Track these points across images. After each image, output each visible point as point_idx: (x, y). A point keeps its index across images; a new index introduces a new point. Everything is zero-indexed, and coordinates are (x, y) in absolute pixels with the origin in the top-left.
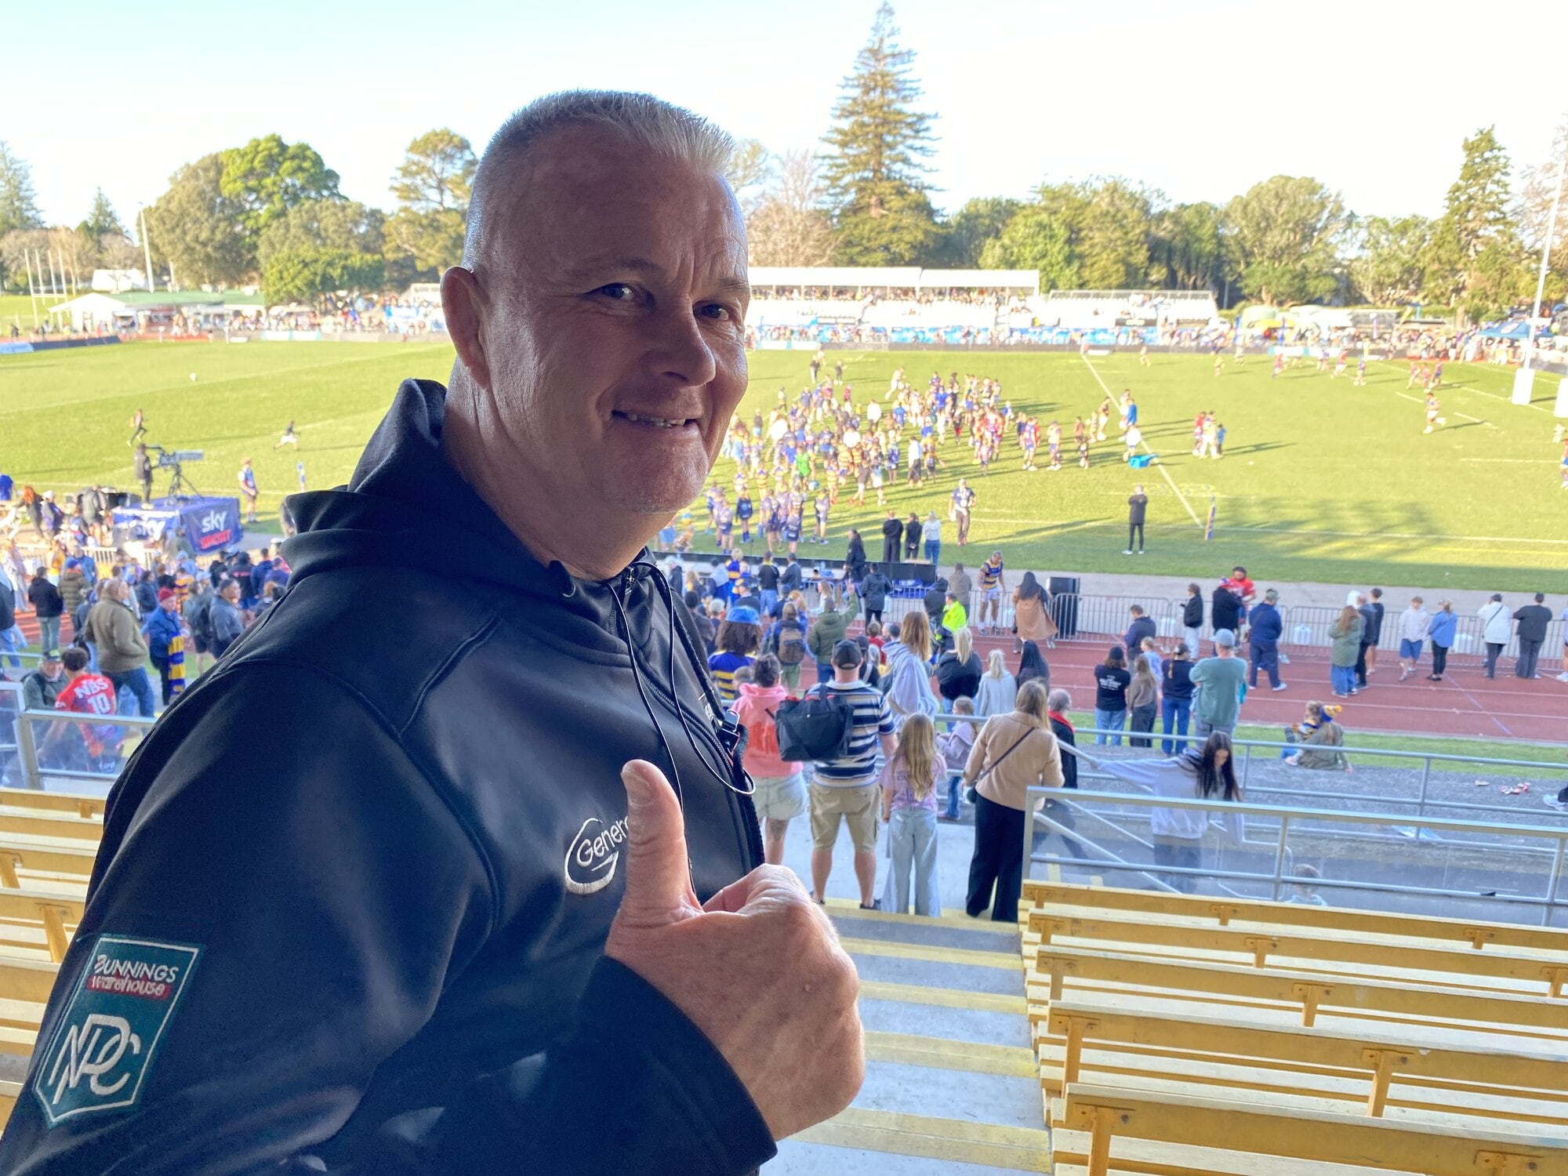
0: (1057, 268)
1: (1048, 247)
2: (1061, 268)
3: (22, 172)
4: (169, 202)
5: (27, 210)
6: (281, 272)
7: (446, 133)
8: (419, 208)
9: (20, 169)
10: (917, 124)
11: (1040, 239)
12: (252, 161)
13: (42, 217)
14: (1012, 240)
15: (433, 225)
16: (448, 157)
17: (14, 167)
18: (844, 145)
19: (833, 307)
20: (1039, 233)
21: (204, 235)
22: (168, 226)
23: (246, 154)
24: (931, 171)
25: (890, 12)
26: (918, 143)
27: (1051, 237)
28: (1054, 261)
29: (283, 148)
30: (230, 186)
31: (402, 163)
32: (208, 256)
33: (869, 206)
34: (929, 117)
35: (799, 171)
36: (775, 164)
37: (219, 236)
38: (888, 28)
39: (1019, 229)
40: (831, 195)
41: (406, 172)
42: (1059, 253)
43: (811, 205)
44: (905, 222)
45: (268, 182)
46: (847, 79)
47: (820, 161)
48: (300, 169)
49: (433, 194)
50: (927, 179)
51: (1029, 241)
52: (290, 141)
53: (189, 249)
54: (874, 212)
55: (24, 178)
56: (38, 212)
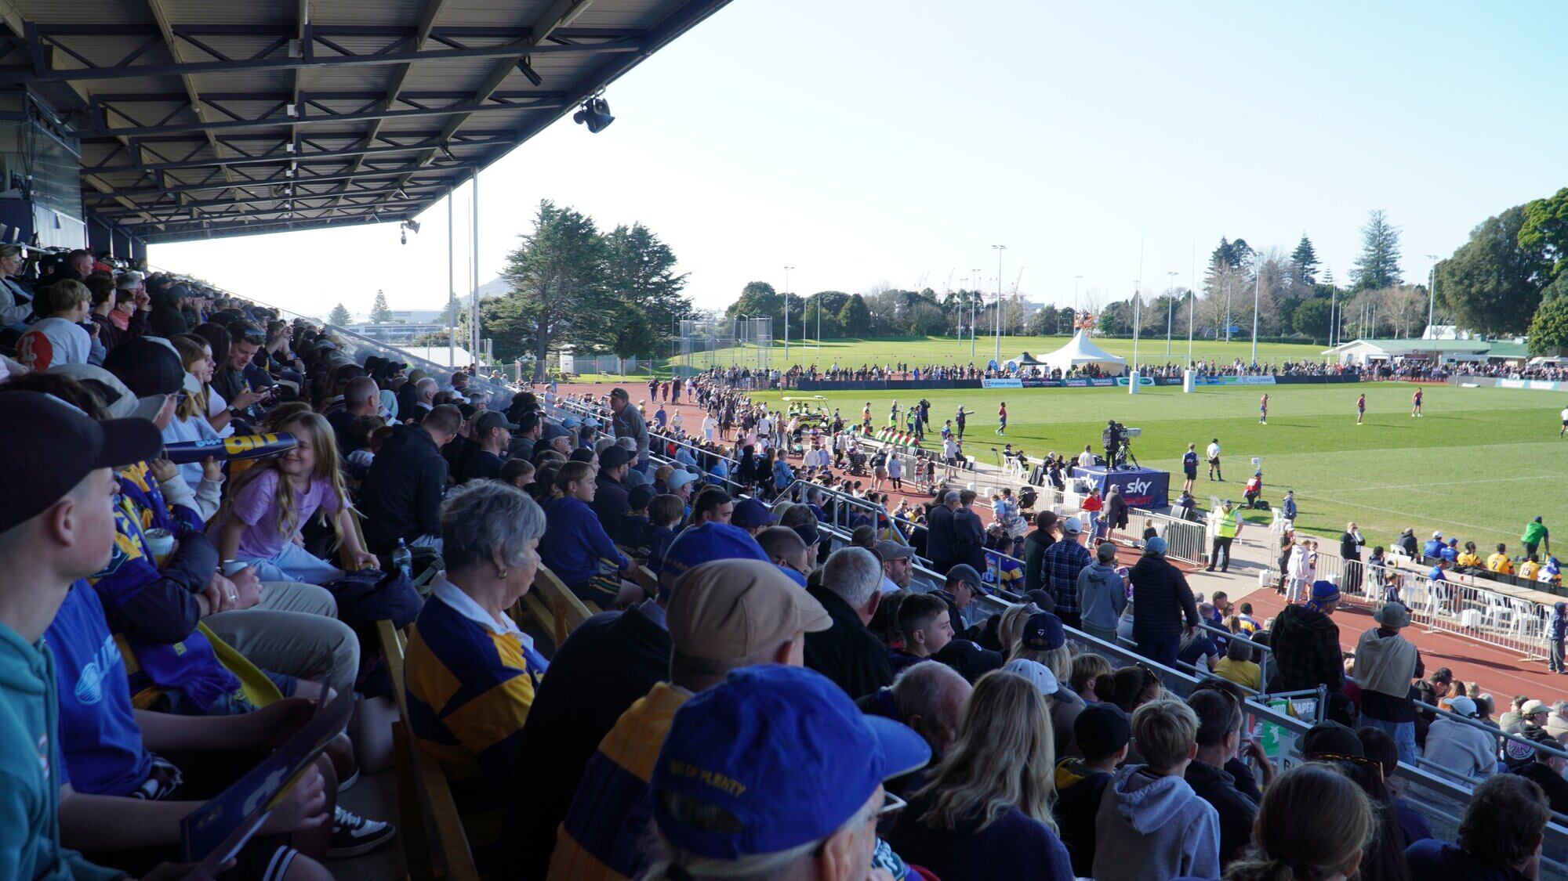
3: (1392, 237)
4: (1464, 255)
5: (1390, 271)
6: (1546, 322)
9: (1390, 235)
12: (1556, 210)
13: (1402, 277)
17: (1385, 233)
21: (1490, 287)
22: (1456, 279)
23: (1550, 204)
30: (1526, 238)
55: (1393, 243)
56: (1399, 272)
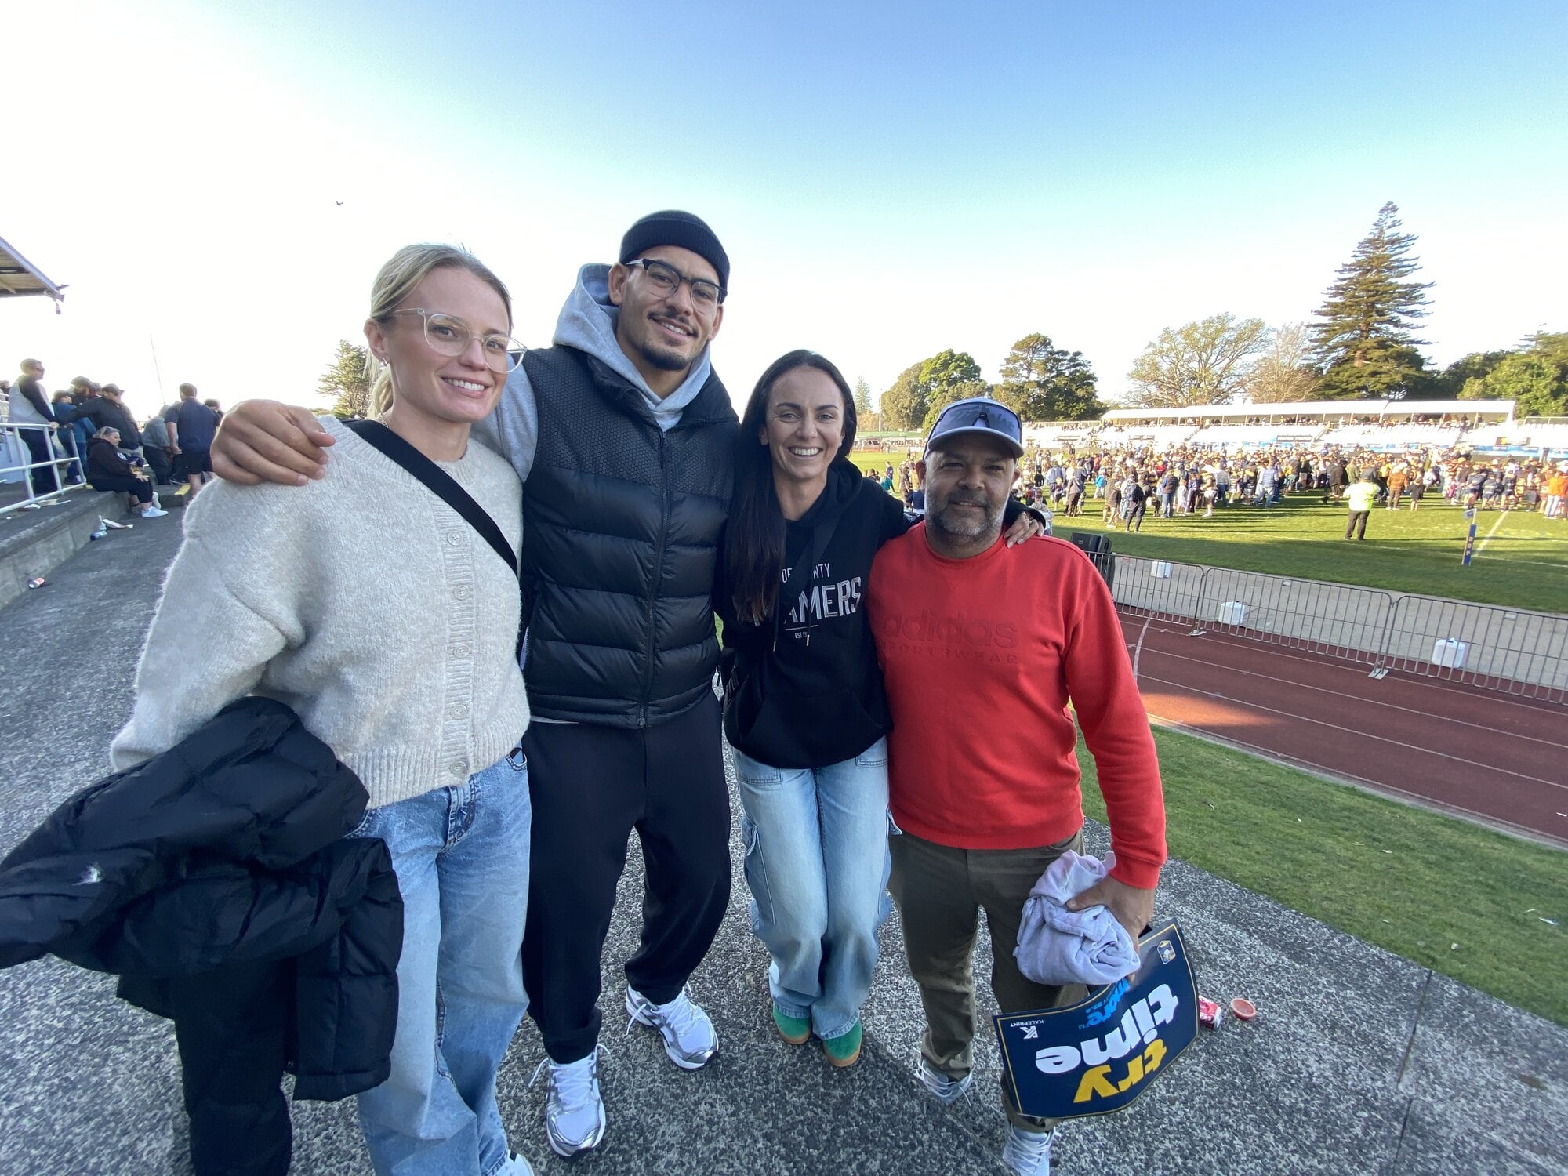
0: (1542, 400)
1: (1534, 383)
2: (1547, 401)
4: (895, 388)
7: (1038, 336)
8: (1014, 380)
10: (1410, 294)
11: (1527, 376)
12: (936, 364)
14: (1496, 380)
15: (1020, 389)
16: (1035, 350)
18: (1334, 314)
19: (1297, 430)
20: (1526, 370)
21: (906, 404)
22: (892, 401)
23: (933, 361)
24: (1418, 327)
25: (1394, 209)
26: (1410, 308)
27: (1539, 375)
28: (1538, 395)
29: (952, 355)
30: (924, 378)
31: (1008, 356)
32: (907, 415)
33: (1353, 359)
34: (1423, 286)
35: (1291, 336)
36: (1272, 335)
37: (913, 404)
38: (1389, 221)
39: (1505, 369)
40: (1318, 353)
41: (1008, 361)
42: (1545, 387)
43: (1299, 363)
44: (1386, 367)
45: (942, 374)
46: (1344, 265)
47: (1312, 329)
48: (959, 366)
49: (1025, 373)
50: (1414, 335)
51: (1514, 378)
52: (957, 352)
53: (899, 411)
54: (1357, 363)
